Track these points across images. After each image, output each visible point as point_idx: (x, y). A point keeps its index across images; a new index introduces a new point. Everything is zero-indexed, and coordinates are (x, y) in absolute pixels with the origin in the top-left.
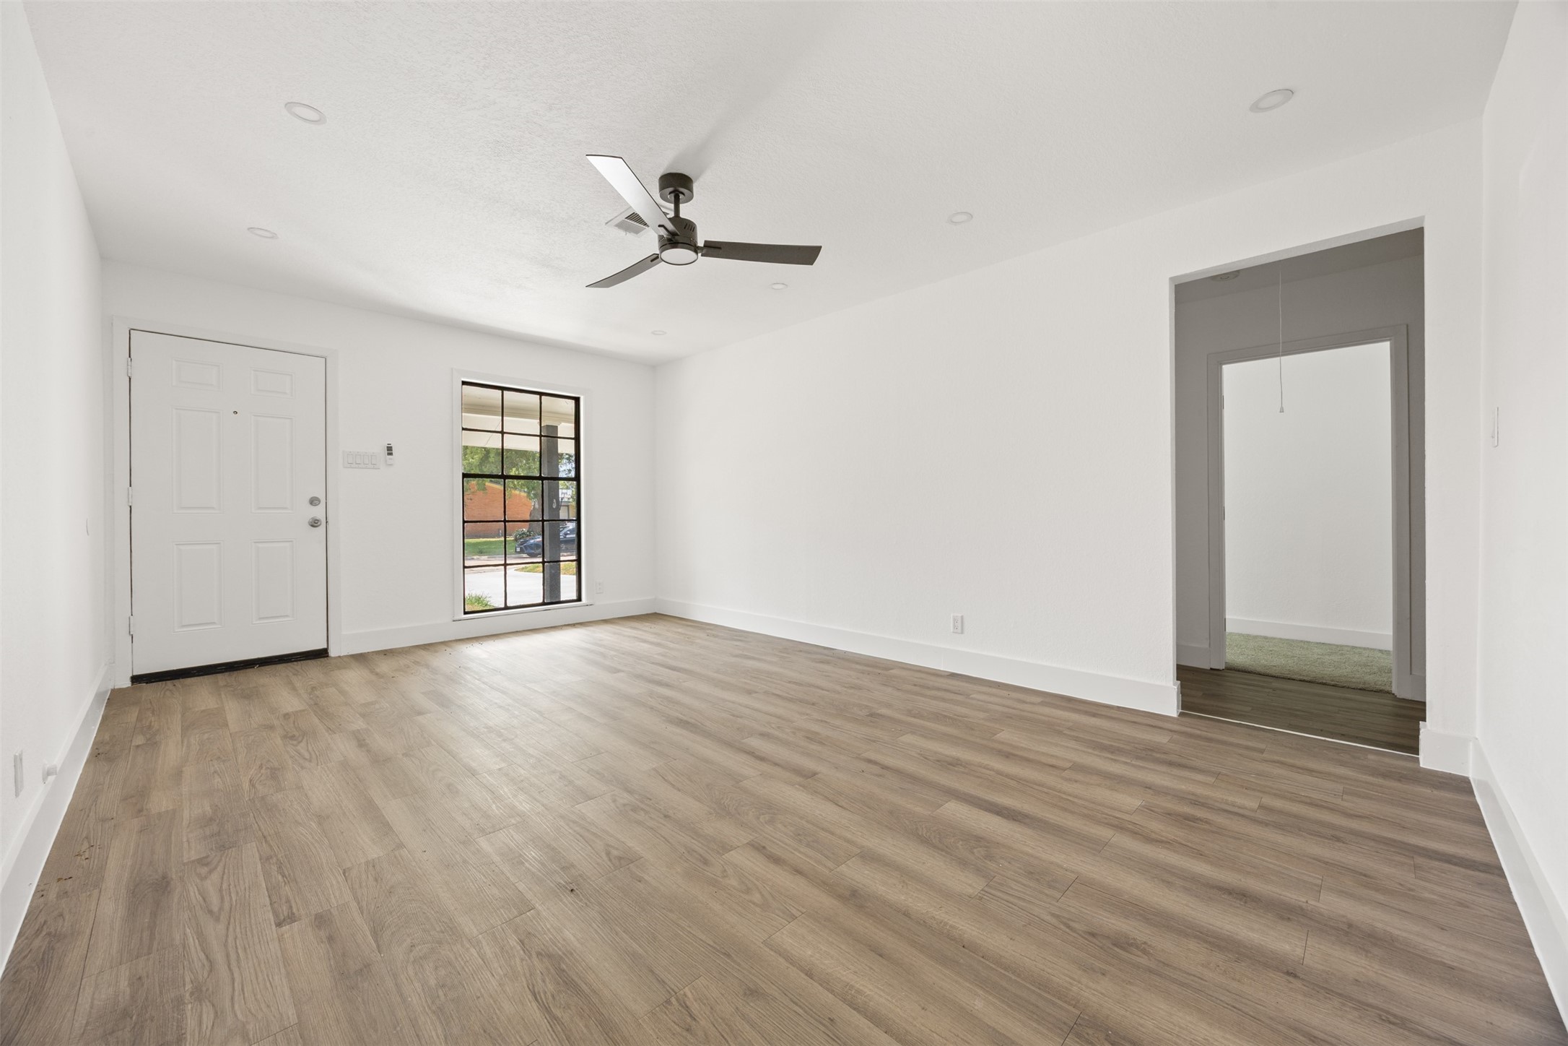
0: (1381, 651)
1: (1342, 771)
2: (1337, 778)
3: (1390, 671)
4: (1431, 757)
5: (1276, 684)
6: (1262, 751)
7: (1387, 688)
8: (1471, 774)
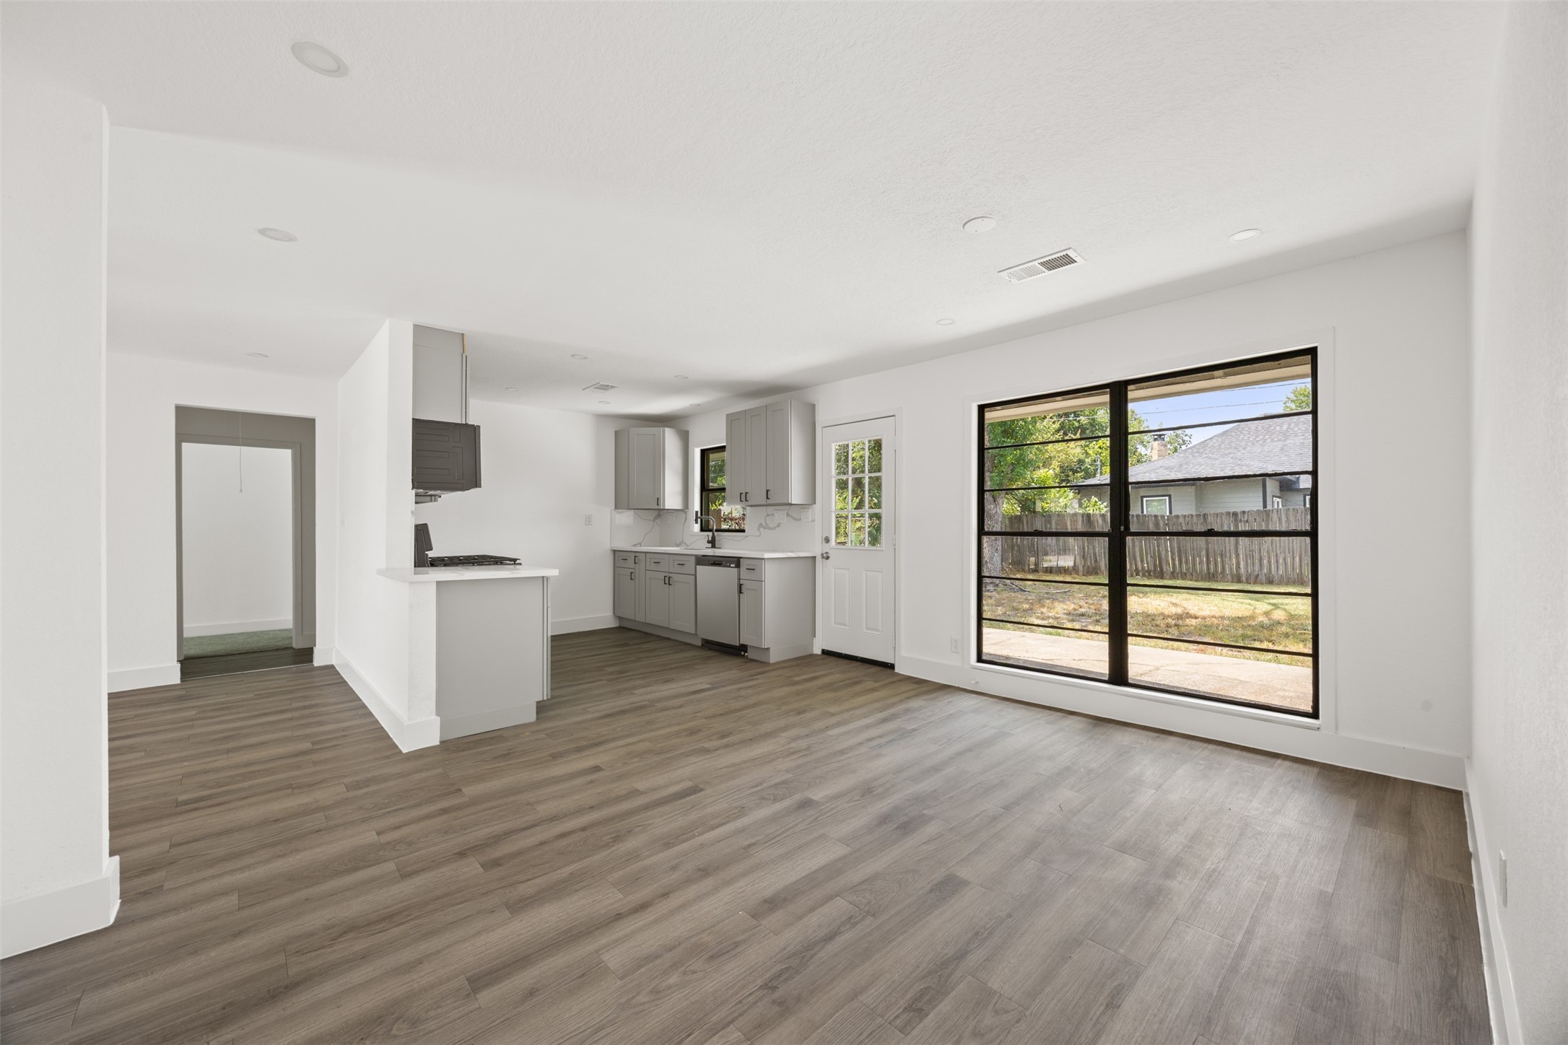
0: (279, 630)
1: (283, 676)
2: (283, 679)
3: (291, 638)
4: (318, 661)
5: (225, 659)
6: (243, 681)
7: (290, 646)
8: (334, 663)
